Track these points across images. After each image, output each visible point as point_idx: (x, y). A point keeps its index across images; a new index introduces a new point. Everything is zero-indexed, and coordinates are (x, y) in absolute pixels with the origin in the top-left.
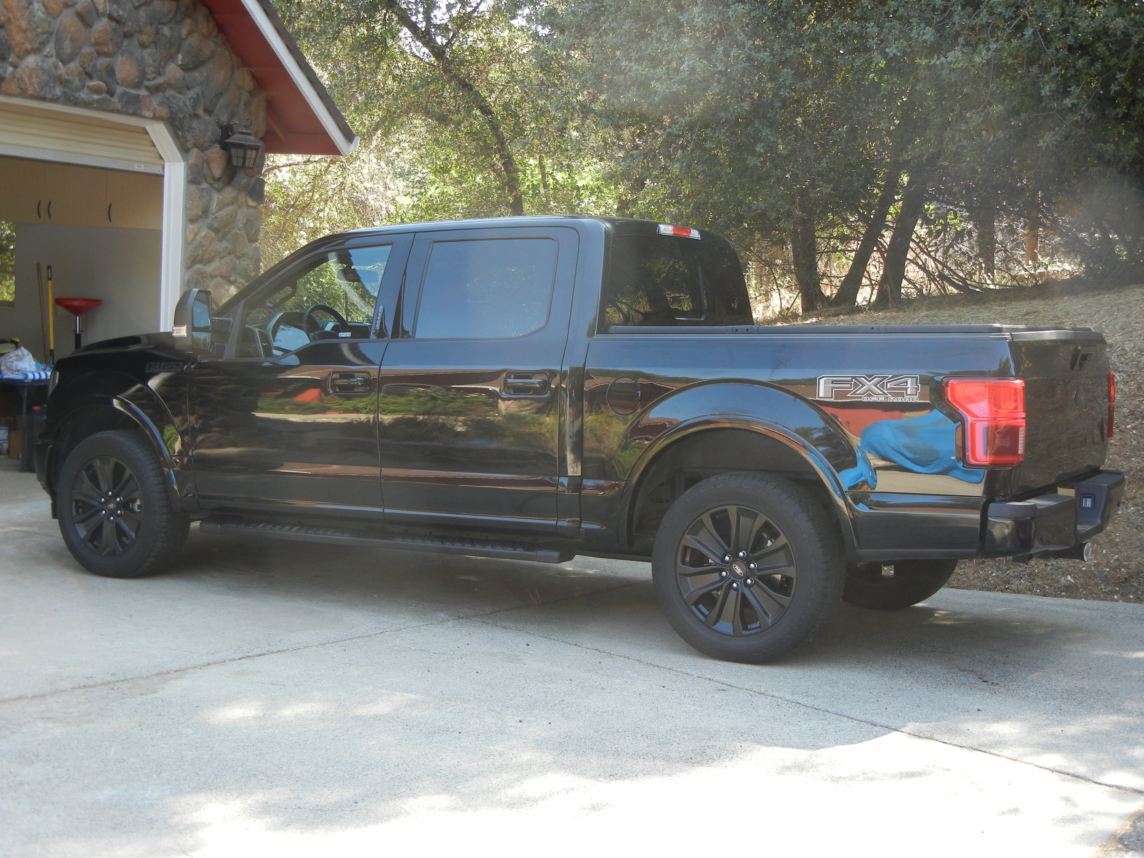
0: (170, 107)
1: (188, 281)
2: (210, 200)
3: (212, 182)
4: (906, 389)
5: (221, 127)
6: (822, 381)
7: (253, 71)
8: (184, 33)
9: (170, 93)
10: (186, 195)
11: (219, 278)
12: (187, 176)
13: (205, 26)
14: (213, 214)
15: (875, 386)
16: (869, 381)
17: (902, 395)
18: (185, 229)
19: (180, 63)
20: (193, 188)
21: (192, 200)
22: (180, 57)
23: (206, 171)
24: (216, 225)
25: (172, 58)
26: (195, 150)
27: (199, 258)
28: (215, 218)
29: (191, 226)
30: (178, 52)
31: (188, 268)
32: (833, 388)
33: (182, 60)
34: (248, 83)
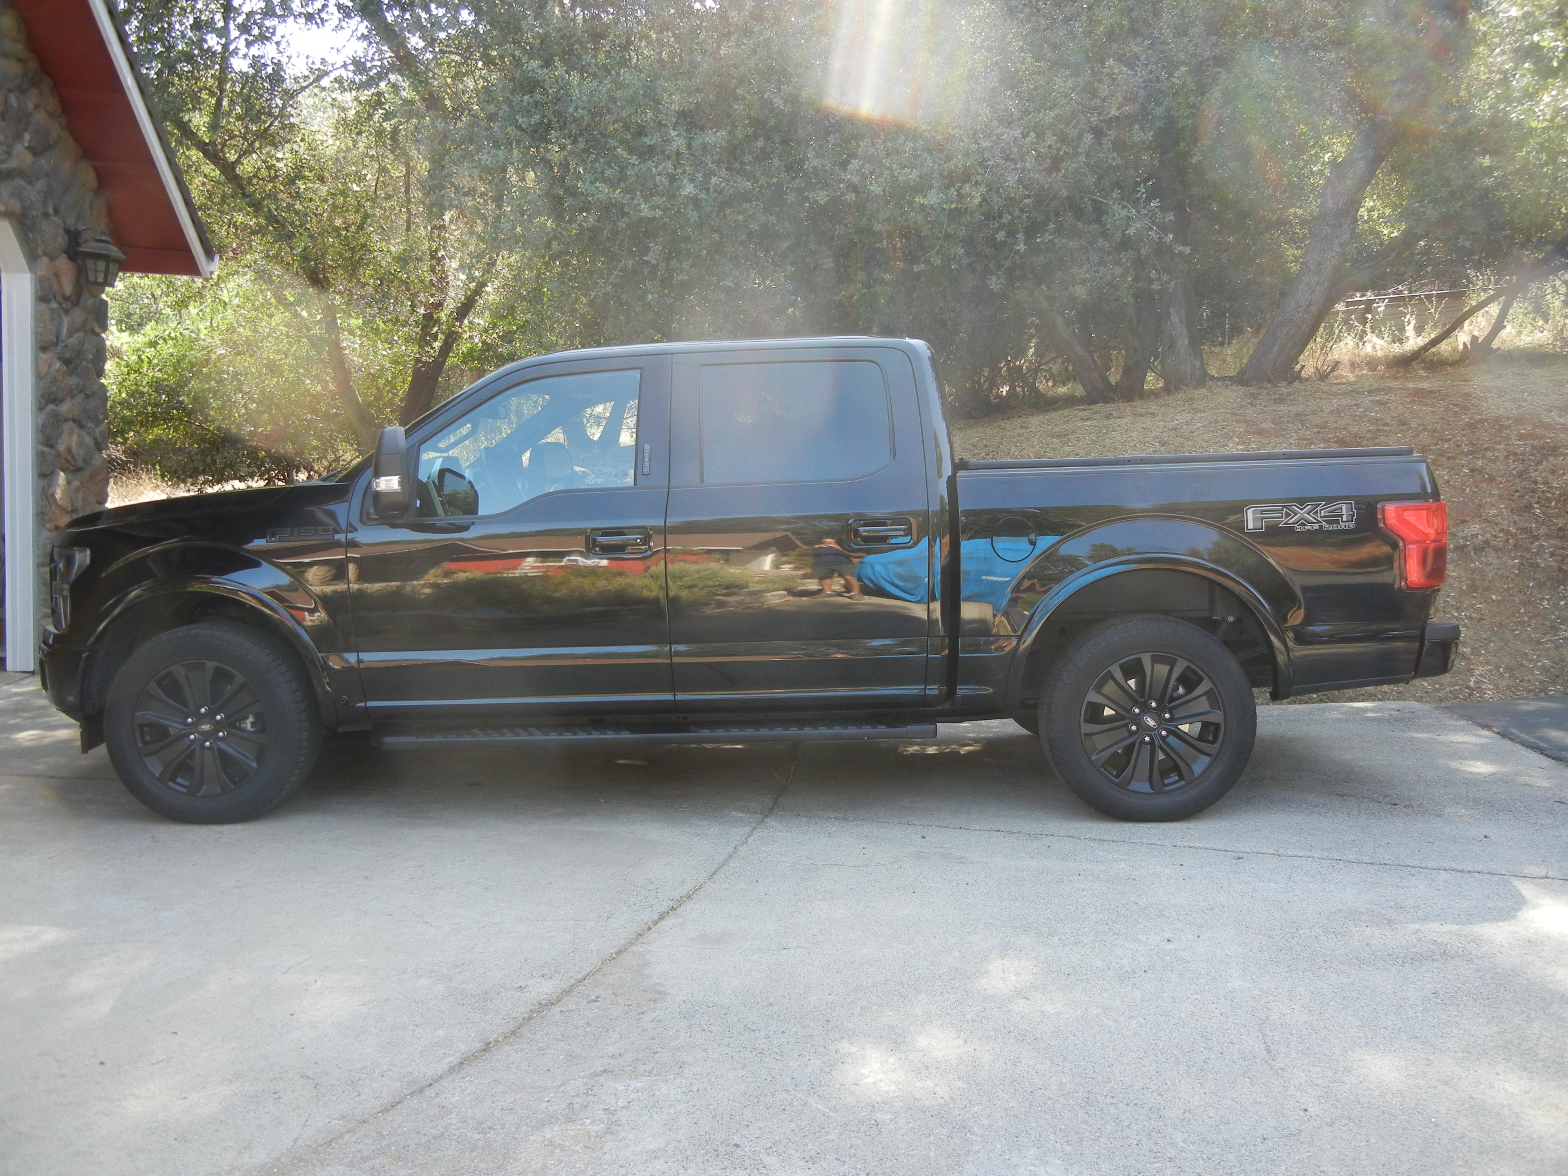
0: (22, 201)
1: (43, 426)
2: (61, 323)
3: (62, 301)
4: (1341, 516)
5: (68, 232)
6: (1250, 512)
7: (97, 165)
8: (31, 106)
9: (20, 182)
10: (36, 317)
11: (71, 423)
12: (36, 291)
13: (52, 103)
14: (63, 341)
15: (1309, 514)
16: (1302, 510)
17: (1337, 522)
18: (36, 361)
19: (27, 145)
20: (43, 307)
21: (43, 322)
22: (27, 137)
23: (55, 287)
24: (67, 355)
25: (18, 137)
26: (45, 260)
27: (52, 397)
28: (66, 346)
29: (44, 356)
30: (25, 130)
31: (40, 409)
32: (1263, 518)
33: (30, 141)
34: (90, 178)
